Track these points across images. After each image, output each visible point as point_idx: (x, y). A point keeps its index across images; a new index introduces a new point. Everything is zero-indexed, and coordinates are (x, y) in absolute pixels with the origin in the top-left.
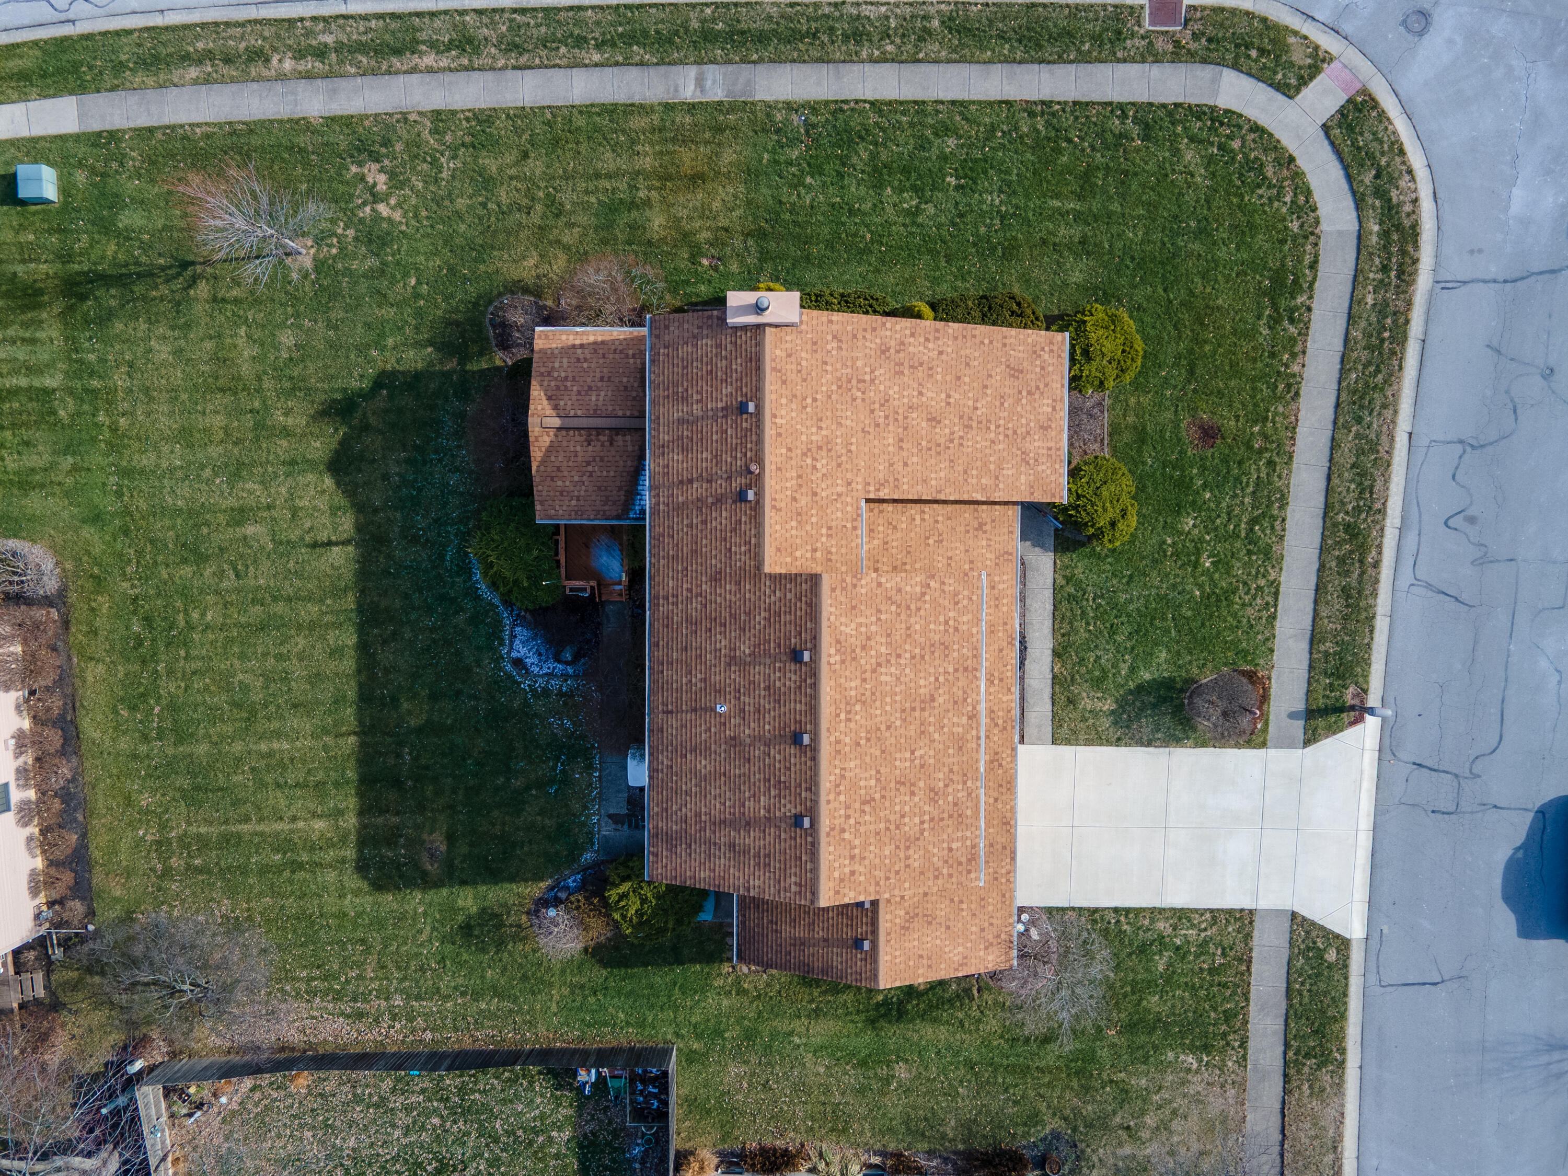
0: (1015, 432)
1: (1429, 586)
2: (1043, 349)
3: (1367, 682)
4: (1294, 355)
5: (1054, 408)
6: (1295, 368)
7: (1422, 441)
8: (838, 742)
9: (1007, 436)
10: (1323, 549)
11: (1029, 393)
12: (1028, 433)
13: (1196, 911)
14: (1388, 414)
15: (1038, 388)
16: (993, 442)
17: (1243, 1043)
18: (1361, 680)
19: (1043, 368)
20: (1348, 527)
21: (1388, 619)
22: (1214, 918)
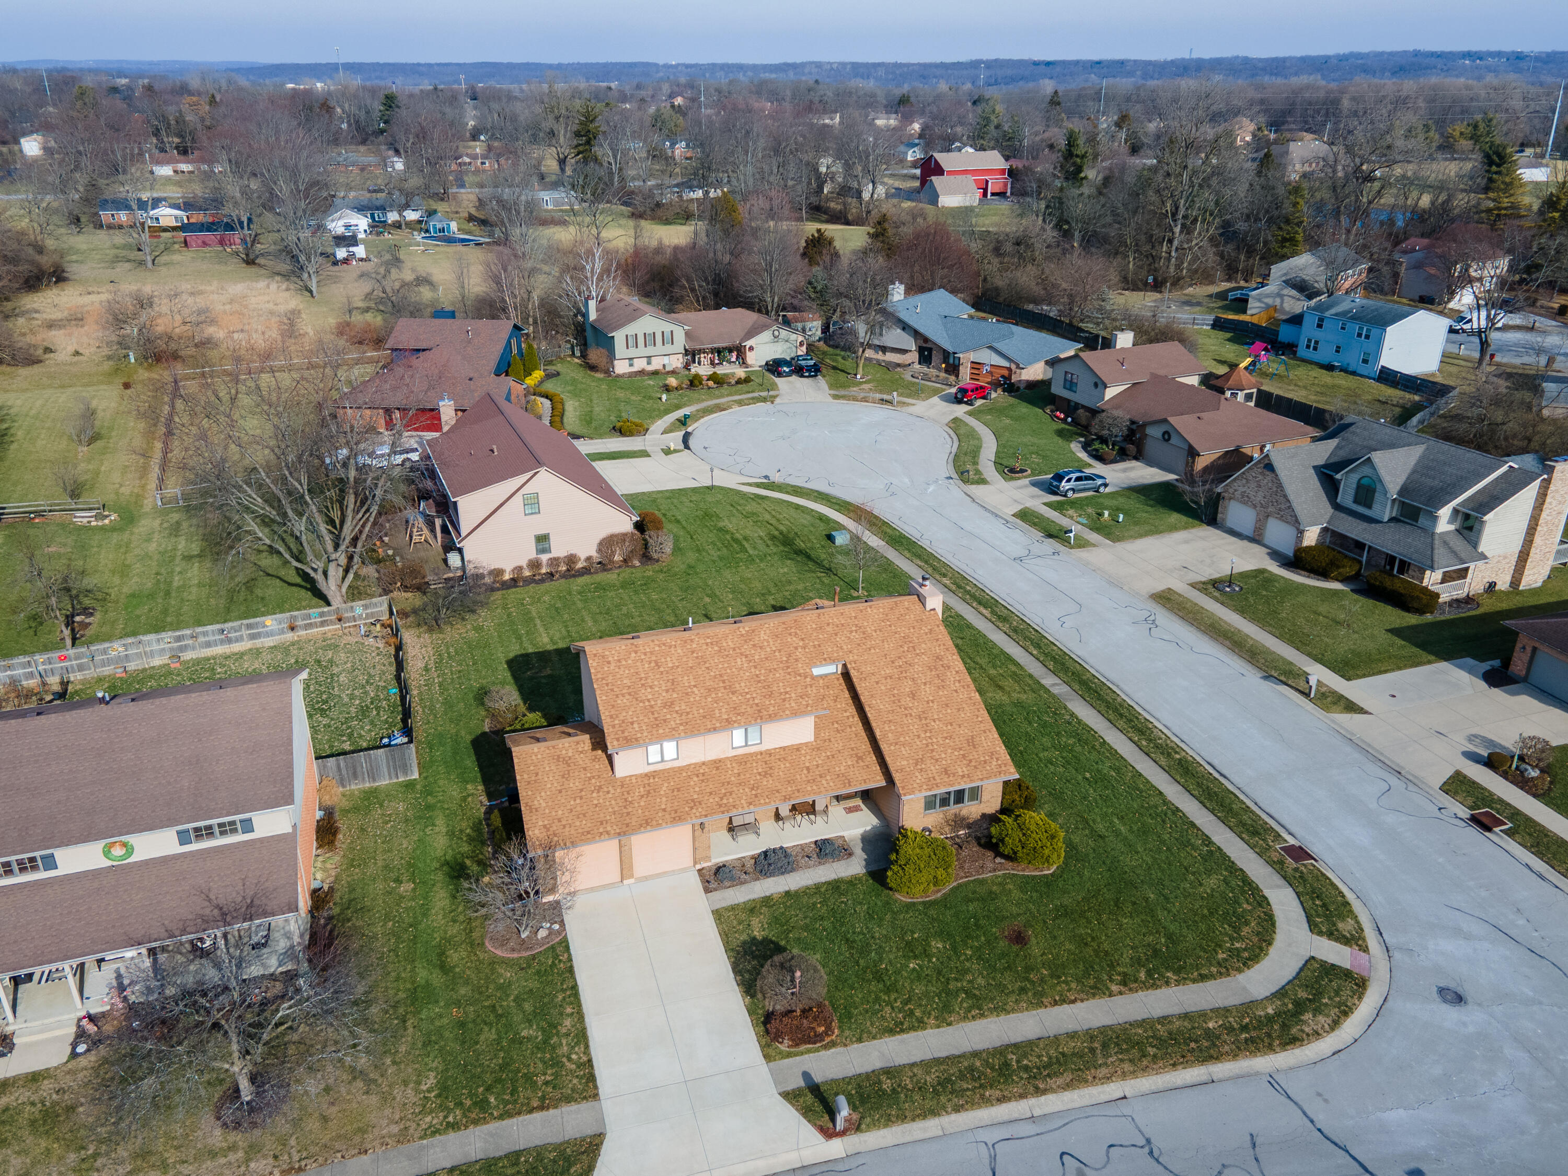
0: (932, 751)
1: (993, 1158)
2: (997, 759)
3: (869, 1129)
4: (1124, 983)
5: (963, 776)
6: (1114, 988)
7: (1124, 1108)
8: (692, 641)
9: (927, 745)
10: (976, 1054)
11: (964, 756)
12: (937, 760)
13: (587, 1046)
14: (1127, 1066)
15: (970, 761)
16: (919, 736)
17: (454, 1126)
18: (868, 1120)
19: (985, 762)
20: (1007, 1064)
21: (941, 1133)
22: (583, 1064)
